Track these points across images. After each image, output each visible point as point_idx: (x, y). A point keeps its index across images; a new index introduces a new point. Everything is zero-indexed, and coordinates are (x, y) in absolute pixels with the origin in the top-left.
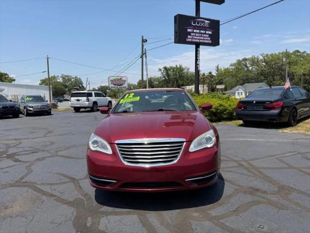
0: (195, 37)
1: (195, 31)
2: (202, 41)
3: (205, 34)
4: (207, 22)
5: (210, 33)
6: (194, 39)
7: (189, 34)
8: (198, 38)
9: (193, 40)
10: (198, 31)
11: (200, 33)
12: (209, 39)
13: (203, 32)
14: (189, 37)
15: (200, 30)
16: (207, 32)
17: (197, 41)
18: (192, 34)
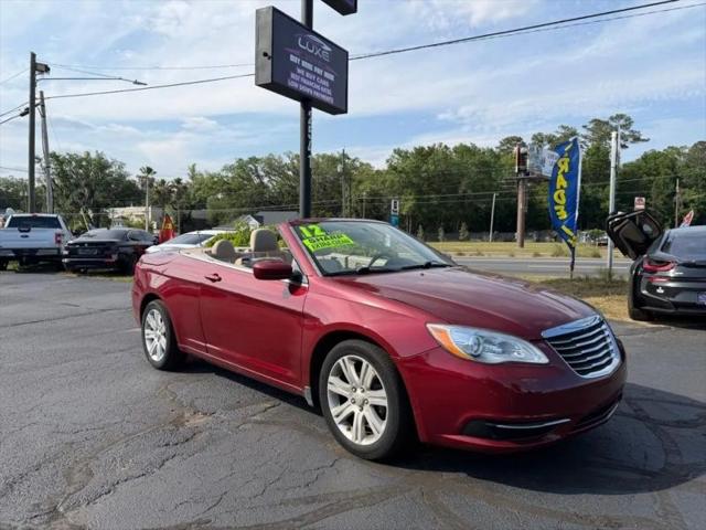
0: (305, 81)
1: (304, 64)
2: (317, 94)
3: (323, 77)
4: (326, 48)
5: (332, 77)
6: (304, 84)
7: (294, 67)
8: (311, 84)
9: (302, 88)
10: (309, 66)
11: (313, 72)
12: (329, 92)
13: (319, 71)
14: (293, 75)
15: (314, 65)
16: (327, 75)
17: (308, 90)
18: (299, 71)
